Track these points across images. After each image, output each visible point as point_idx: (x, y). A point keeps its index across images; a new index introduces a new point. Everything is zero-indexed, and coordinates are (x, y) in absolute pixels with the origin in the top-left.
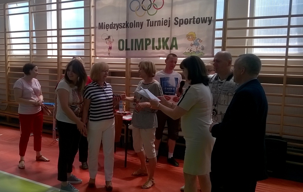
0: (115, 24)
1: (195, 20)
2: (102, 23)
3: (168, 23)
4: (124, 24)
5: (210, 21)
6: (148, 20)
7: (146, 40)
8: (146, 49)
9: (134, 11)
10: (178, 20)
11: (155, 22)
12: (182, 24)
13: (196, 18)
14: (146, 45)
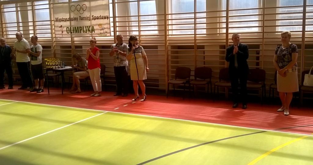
0: (64, 19)
1: (101, 17)
2: (57, 18)
3: (89, 18)
4: (68, 18)
5: (108, 18)
6: (80, 17)
7: (80, 27)
8: (80, 32)
9: (73, 11)
10: (94, 17)
11: (83, 17)
12: (96, 19)
13: (102, 16)
14: (81, 30)
